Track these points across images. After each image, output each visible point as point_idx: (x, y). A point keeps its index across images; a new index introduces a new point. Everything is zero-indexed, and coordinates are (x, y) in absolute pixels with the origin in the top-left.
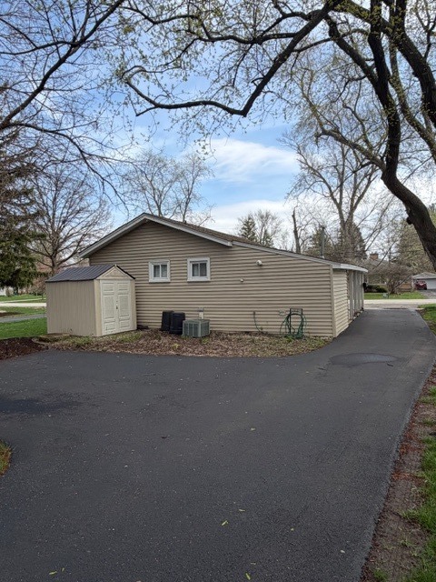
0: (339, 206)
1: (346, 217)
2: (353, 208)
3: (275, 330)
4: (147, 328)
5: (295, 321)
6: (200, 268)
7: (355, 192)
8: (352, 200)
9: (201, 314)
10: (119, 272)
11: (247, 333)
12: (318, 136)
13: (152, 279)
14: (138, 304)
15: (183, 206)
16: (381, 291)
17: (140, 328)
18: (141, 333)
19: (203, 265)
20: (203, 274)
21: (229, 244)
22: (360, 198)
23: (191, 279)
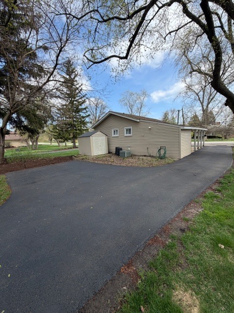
0: (202, 103)
1: (205, 107)
2: (209, 103)
3: (154, 155)
4: (111, 153)
5: (162, 152)
6: (129, 131)
7: (210, 96)
8: (208, 100)
9: (129, 148)
10: (101, 133)
11: (145, 156)
12: (191, 73)
13: (113, 136)
14: (108, 145)
15: (140, 109)
16: (220, 138)
17: (109, 153)
18: (109, 154)
19: (130, 130)
20: (130, 133)
21: (138, 121)
22: (212, 99)
23: (126, 135)
